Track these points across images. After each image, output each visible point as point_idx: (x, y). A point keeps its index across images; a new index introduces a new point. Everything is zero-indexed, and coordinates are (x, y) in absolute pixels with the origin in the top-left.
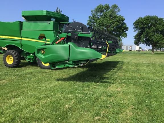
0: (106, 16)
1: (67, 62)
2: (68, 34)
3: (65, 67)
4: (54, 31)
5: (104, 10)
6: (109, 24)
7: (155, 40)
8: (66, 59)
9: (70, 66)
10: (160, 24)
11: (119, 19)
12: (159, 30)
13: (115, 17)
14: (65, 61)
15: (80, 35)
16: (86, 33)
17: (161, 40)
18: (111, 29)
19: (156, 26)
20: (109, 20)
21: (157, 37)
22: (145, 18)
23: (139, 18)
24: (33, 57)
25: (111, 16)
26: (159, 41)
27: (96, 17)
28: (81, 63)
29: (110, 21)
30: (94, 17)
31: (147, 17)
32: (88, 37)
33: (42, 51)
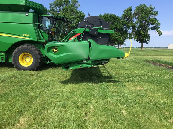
0: (66, 10)
1: (85, 62)
2: (85, 29)
3: (81, 67)
4: (34, 24)
5: (64, 4)
6: (70, 20)
7: (114, 37)
8: (85, 58)
9: (88, 66)
10: (118, 22)
11: (80, 15)
12: (118, 28)
13: (76, 13)
14: (82, 61)
15: (99, 31)
16: (105, 29)
17: (119, 38)
18: (73, 25)
19: (114, 24)
20: (70, 16)
21: (115, 35)
22: (104, 15)
23: (99, 15)
24: (4, 57)
25: (72, 11)
26: (117, 38)
27: (54, 11)
28: (102, 63)
29: (72, 17)
30: (52, 11)
31: (107, 15)
32: (108, 33)
33: (54, 49)
